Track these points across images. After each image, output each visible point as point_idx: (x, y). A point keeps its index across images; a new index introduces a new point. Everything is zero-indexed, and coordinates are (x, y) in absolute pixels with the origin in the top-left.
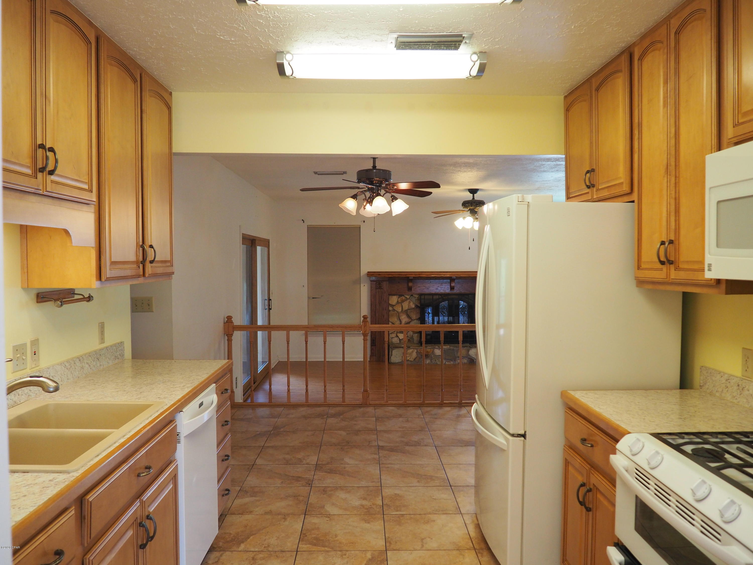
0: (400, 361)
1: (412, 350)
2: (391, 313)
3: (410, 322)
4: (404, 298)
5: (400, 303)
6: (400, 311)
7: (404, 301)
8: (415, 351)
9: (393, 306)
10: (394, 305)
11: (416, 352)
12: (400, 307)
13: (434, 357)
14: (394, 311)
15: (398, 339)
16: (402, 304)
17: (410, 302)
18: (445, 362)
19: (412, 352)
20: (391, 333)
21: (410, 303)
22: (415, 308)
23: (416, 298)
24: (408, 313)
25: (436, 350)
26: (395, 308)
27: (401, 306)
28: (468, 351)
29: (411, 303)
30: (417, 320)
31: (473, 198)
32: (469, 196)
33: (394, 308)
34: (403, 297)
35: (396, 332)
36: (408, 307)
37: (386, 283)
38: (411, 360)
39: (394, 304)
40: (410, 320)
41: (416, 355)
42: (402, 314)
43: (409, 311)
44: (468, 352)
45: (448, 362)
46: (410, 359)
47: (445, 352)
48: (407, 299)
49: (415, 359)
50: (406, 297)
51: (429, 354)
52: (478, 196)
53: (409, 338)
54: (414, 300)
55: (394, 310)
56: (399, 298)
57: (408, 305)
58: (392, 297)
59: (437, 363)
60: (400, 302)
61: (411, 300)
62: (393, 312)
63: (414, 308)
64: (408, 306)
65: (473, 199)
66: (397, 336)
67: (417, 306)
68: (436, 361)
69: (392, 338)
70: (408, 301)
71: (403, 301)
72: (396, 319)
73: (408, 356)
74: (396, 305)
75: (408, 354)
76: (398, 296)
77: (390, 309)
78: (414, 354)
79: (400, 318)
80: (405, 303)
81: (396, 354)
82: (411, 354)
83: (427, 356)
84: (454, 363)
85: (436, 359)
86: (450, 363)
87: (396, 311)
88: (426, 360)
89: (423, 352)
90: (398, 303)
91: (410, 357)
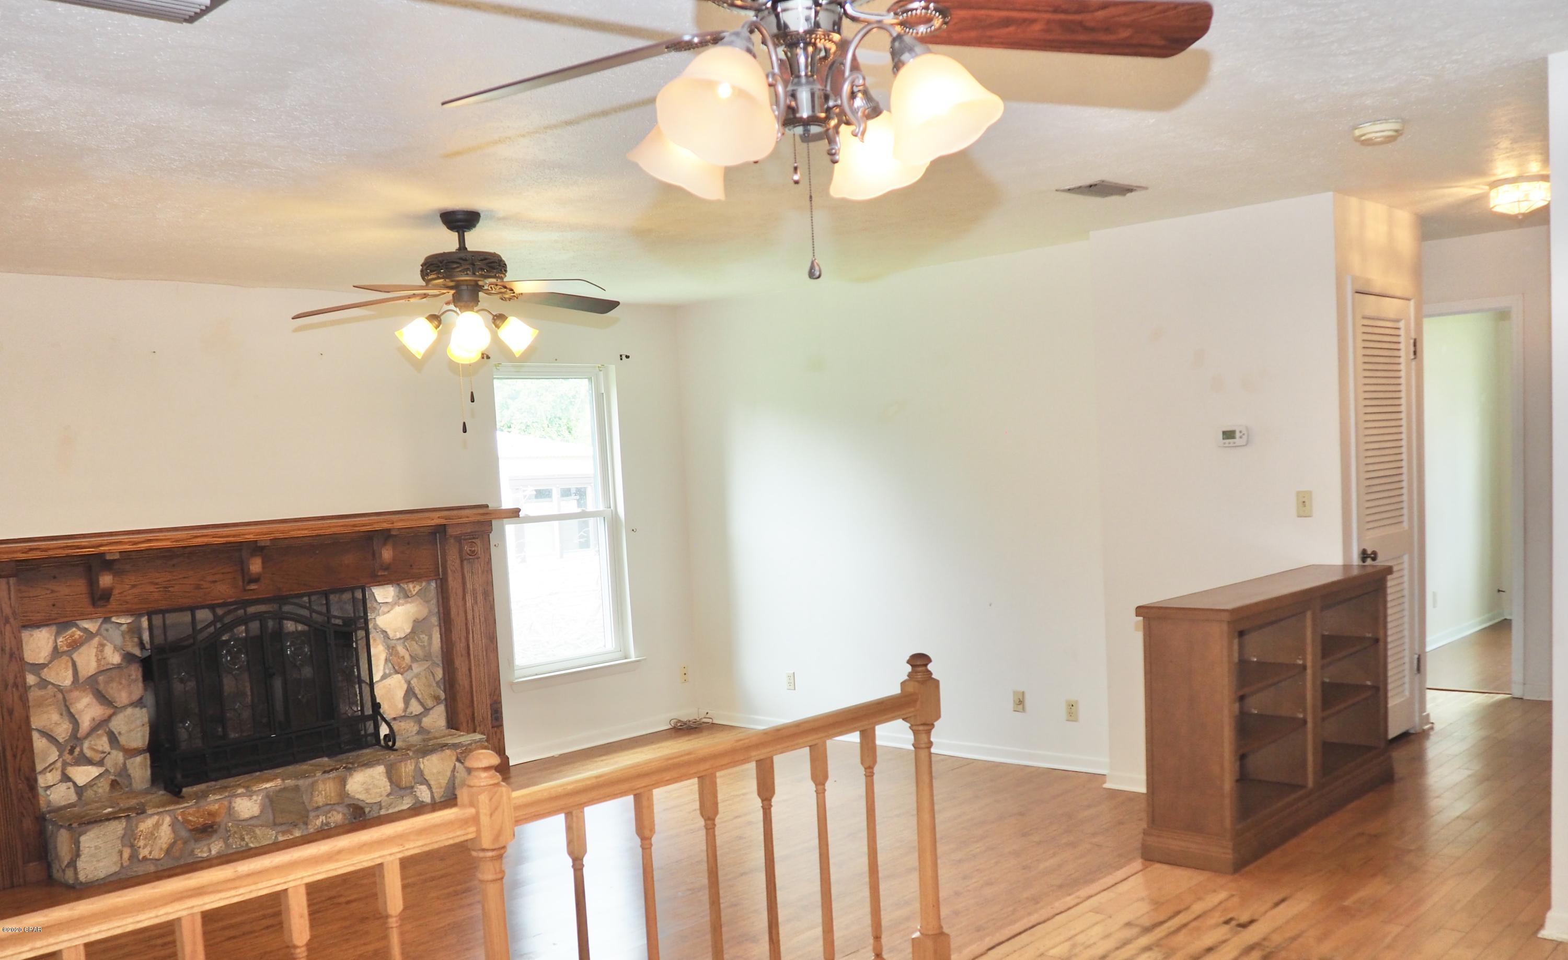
0: (115, 869)
1: (156, 817)
2: (34, 694)
3: (110, 717)
4: (77, 632)
5: (64, 653)
6: (67, 682)
7: (82, 644)
8: (168, 820)
9: (37, 668)
10: (43, 666)
11: (172, 825)
12: (66, 668)
13: (236, 829)
14: (45, 688)
15: (72, 790)
16: (75, 656)
17: (102, 646)
18: (276, 837)
19: (157, 826)
20: (40, 773)
21: (102, 651)
22: (124, 664)
23: (124, 627)
24: (101, 687)
25: (239, 800)
26: (49, 675)
27: (70, 664)
28: (343, 782)
29: (109, 649)
30: (136, 706)
31: (462, 247)
32: (447, 242)
33: (47, 674)
34: (74, 629)
35: (59, 764)
36: (99, 665)
38: (156, 854)
39: (41, 661)
40: (110, 711)
41: (172, 836)
42: (76, 694)
43: (101, 678)
44: (345, 786)
45: (284, 833)
46: (150, 853)
47: (272, 800)
48: (90, 635)
49: (168, 852)
50: (85, 630)
51: (218, 820)
52: (477, 240)
53: (113, 777)
54: (116, 635)
55: (44, 683)
56: (58, 634)
57: (97, 656)
58: (32, 635)
59: (247, 844)
60: (65, 648)
61: (105, 638)
62: (43, 692)
63: (118, 667)
64: (98, 661)
65: (460, 249)
66: (66, 778)
67: (129, 658)
68: (243, 839)
69: (49, 787)
70: (96, 641)
71: (75, 645)
72: (55, 717)
73: (141, 843)
74: (50, 662)
75: (140, 836)
76: (54, 628)
77: (31, 679)
78: (163, 834)
79: (72, 710)
80: (83, 649)
81: (96, 846)
82: (152, 834)
83: (210, 830)
84: (305, 833)
85: (244, 833)
86: (291, 837)
87: (53, 684)
88: (209, 845)
89: (197, 817)
90: (56, 653)
91: (151, 845)
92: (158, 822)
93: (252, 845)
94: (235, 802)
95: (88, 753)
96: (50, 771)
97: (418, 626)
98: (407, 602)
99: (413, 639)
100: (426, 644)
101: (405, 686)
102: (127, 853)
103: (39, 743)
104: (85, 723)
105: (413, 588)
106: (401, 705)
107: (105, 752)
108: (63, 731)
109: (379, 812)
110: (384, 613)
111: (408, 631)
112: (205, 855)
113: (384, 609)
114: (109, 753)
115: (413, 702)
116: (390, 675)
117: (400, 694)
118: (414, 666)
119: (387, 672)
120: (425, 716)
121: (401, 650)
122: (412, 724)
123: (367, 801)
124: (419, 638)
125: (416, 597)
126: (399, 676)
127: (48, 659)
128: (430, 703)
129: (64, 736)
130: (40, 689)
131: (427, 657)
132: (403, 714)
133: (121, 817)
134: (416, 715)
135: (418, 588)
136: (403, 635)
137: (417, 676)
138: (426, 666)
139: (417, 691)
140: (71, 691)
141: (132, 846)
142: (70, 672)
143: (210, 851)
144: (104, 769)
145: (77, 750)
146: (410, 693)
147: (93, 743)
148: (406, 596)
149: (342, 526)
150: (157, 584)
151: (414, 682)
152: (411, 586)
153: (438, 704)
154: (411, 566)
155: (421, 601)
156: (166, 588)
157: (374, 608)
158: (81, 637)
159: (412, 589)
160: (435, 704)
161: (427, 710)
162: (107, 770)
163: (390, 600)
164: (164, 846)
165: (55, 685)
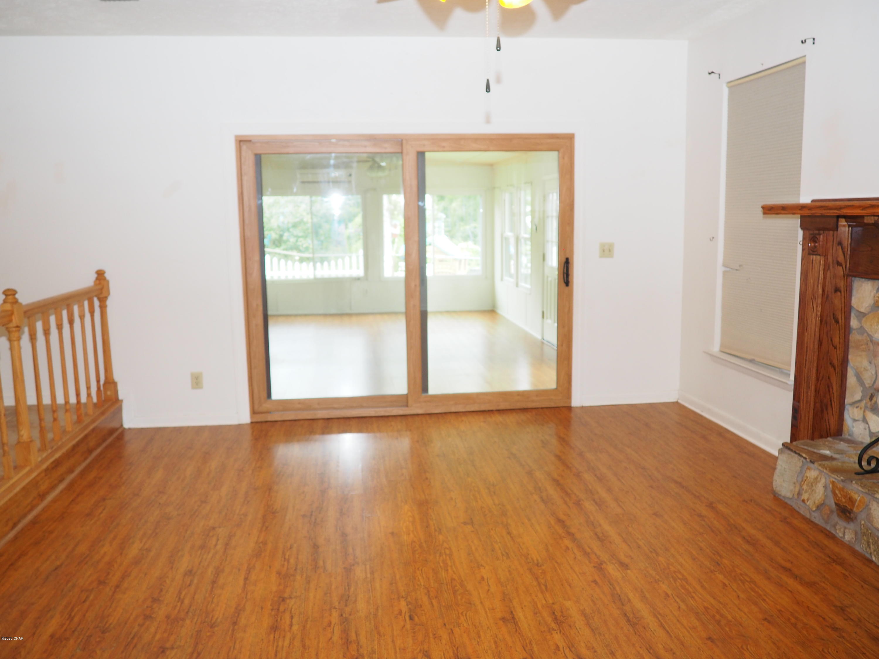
0: (789, 495)
1: (817, 473)
2: (854, 337)
8: (823, 481)
9: (862, 315)
10: (864, 315)
11: (826, 487)
12: (878, 323)
14: (863, 334)
15: (867, 432)
19: (816, 480)
26: (866, 324)
33: (864, 322)
35: (862, 404)
37: (833, 235)
38: (810, 503)
39: (862, 310)
41: (823, 497)
46: (808, 500)
49: (819, 508)
51: (855, 510)
55: (862, 330)
58: (861, 286)
59: (871, 554)
62: (859, 337)
66: (865, 420)
68: (869, 546)
69: (855, 420)
72: (866, 363)
73: (805, 487)
74: (869, 313)
75: (805, 480)
76: (876, 283)
77: (854, 323)
78: (817, 491)
79: (876, 362)
81: (785, 468)
82: (812, 485)
83: (848, 515)
85: (871, 541)
87: (868, 333)
88: (845, 528)
89: (841, 495)
90: (875, 307)
91: (810, 495)
92: (817, 478)
93: (874, 559)
94: (872, 505)
96: (857, 407)
102: (797, 489)
103: (851, 380)
108: (868, 378)
112: (841, 535)
127: (869, 309)
129: (869, 382)
130: (859, 334)
133: (801, 456)
141: (801, 486)
143: (844, 534)
145: (874, 399)
164: (817, 502)
165: (869, 335)
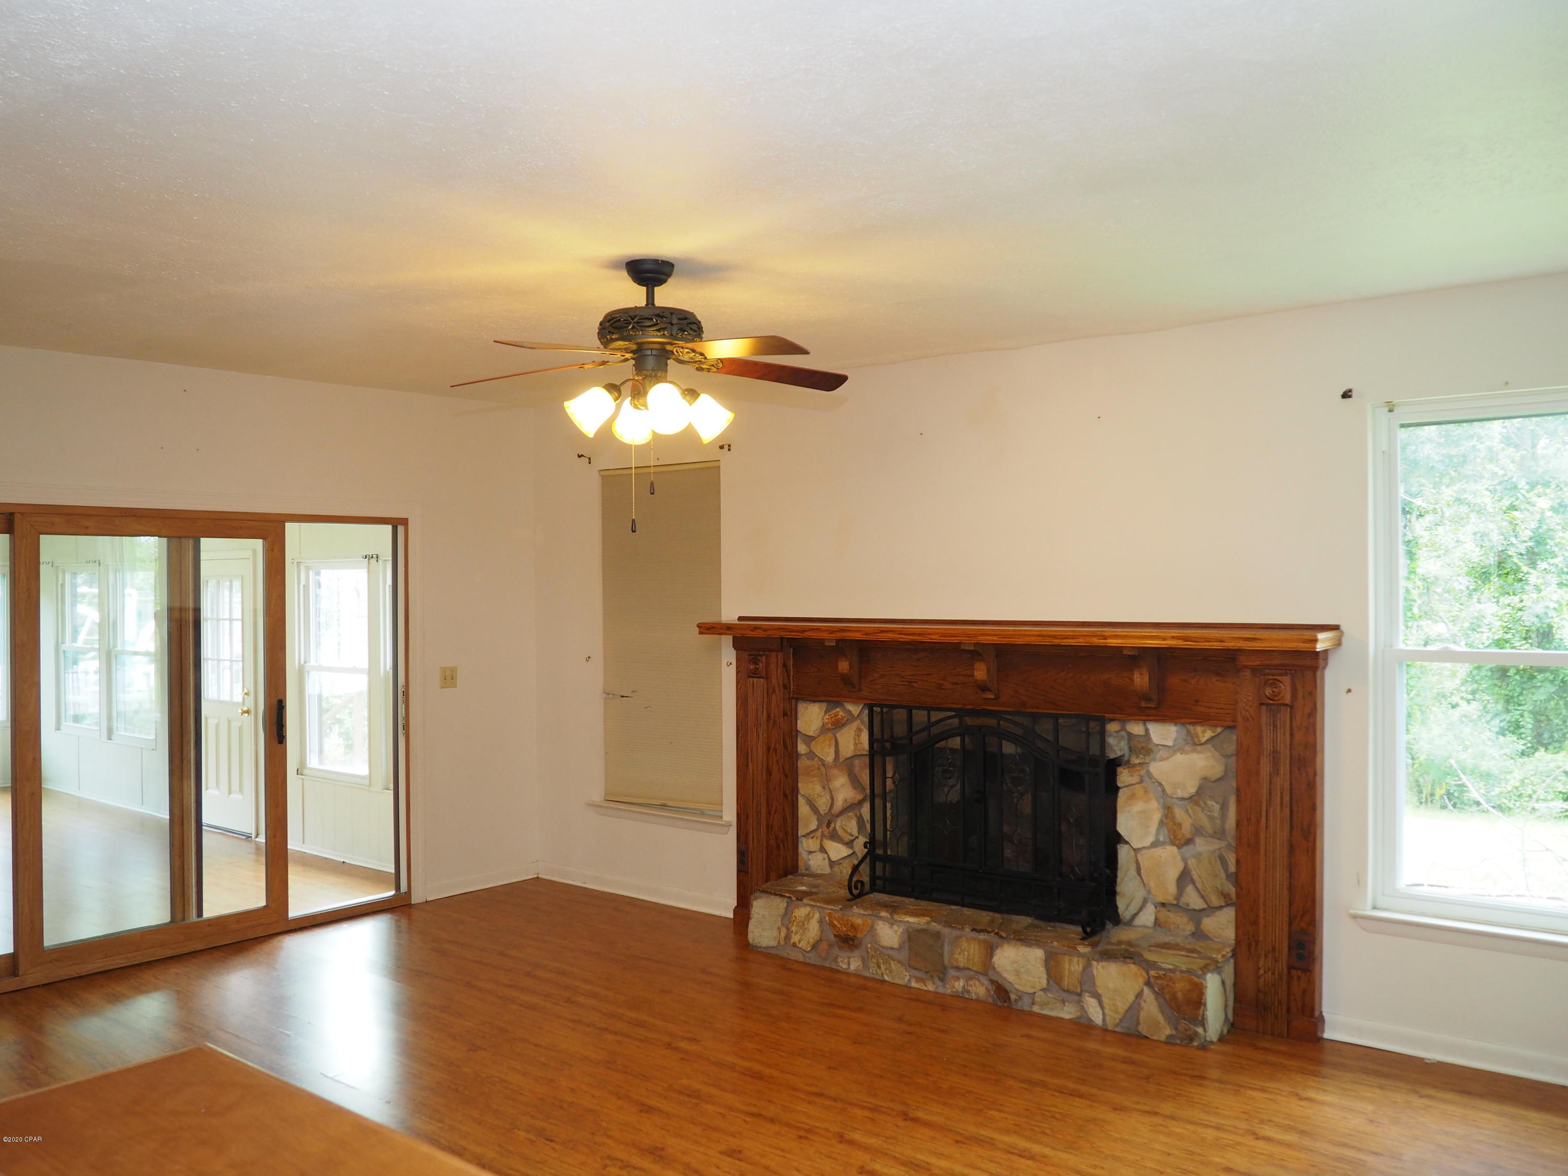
0: (773, 943)
1: (808, 909)
2: (803, 763)
3: (860, 802)
4: (841, 713)
5: (830, 730)
6: (830, 759)
7: (844, 725)
8: (817, 916)
9: (809, 739)
10: (812, 738)
11: (821, 922)
12: (830, 745)
13: (874, 953)
14: (813, 759)
15: (827, 861)
16: (838, 735)
17: (859, 730)
18: (909, 980)
19: (808, 917)
20: (806, 836)
21: (857, 734)
24: (856, 770)
25: (880, 923)
26: (816, 748)
27: (833, 742)
28: (990, 950)
29: (865, 735)
33: (814, 747)
34: (840, 709)
35: (819, 833)
36: (854, 749)
37: (777, 657)
38: (803, 945)
39: (811, 734)
41: (819, 933)
42: (835, 772)
43: (857, 762)
44: (991, 956)
45: (918, 980)
46: (800, 941)
47: (912, 937)
48: (851, 718)
49: (814, 947)
50: (850, 712)
51: (859, 935)
55: (811, 755)
56: (827, 711)
57: (855, 739)
58: (807, 708)
59: (882, 975)
60: (832, 726)
62: (809, 763)
64: (855, 744)
66: (823, 850)
68: (879, 967)
69: (811, 852)
70: (854, 724)
71: (838, 725)
72: (818, 789)
73: (795, 929)
74: (819, 736)
75: (794, 921)
76: (824, 705)
77: (802, 748)
78: (811, 928)
79: (830, 786)
80: (845, 730)
81: (763, 915)
82: (803, 924)
83: (851, 943)
84: (941, 990)
85: (881, 961)
86: (924, 988)
87: (819, 758)
88: (849, 958)
89: (841, 924)
90: (824, 729)
91: (802, 935)
92: (809, 914)
93: (886, 978)
94: (877, 925)
95: (840, 832)
96: (812, 838)
97: (1205, 788)
98: (1194, 751)
99: (1197, 803)
100: (1216, 814)
101: (1181, 866)
102: (783, 934)
103: (803, 809)
104: (839, 804)
105: (1205, 733)
106: (1172, 889)
107: (853, 836)
108: (823, 804)
109: (1031, 1007)
110: (1162, 759)
111: (1193, 790)
112: (845, 966)
113: (1162, 753)
114: (857, 837)
115: (1190, 890)
116: (1163, 844)
117: (1173, 874)
118: (1199, 841)
119: (1161, 839)
120: (1208, 916)
121: (1179, 814)
122: (1185, 920)
123: (1016, 986)
124: (1206, 804)
125: (1209, 746)
126: (1175, 849)
127: (817, 732)
128: (1215, 901)
129: (824, 808)
130: (808, 759)
131: (1219, 834)
132: (1175, 902)
133: (785, 896)
134: (1194, 910)
135: (1209, 734)
136: (1186, 795)
137: (1198, 856)
138: (1216, 847)
139: (1195, 877)
140: (832, 768)
141: (788, 929)
142: (832, 750)
143: (849, 964)
144: (850, 851)
145: (832, 825)
146: (1184, 878)
147: (844, 822)
148: (1195, 744)
149: (1039, 636)
150: (903, 677)
151: (1192, 863)
152: (1199, 729)
153: (1227, 905)
154: (1197, 701)
155: (1217, 754)
156: (910, 682)
157: (1150, 749)
158: (843, 718)
159: (1200, 734)
160: (1223, 904)
161: (1211, 910)
162: (854, 853)
163: (1170, 743)
164: (811, 940)
165: (820, 759)
